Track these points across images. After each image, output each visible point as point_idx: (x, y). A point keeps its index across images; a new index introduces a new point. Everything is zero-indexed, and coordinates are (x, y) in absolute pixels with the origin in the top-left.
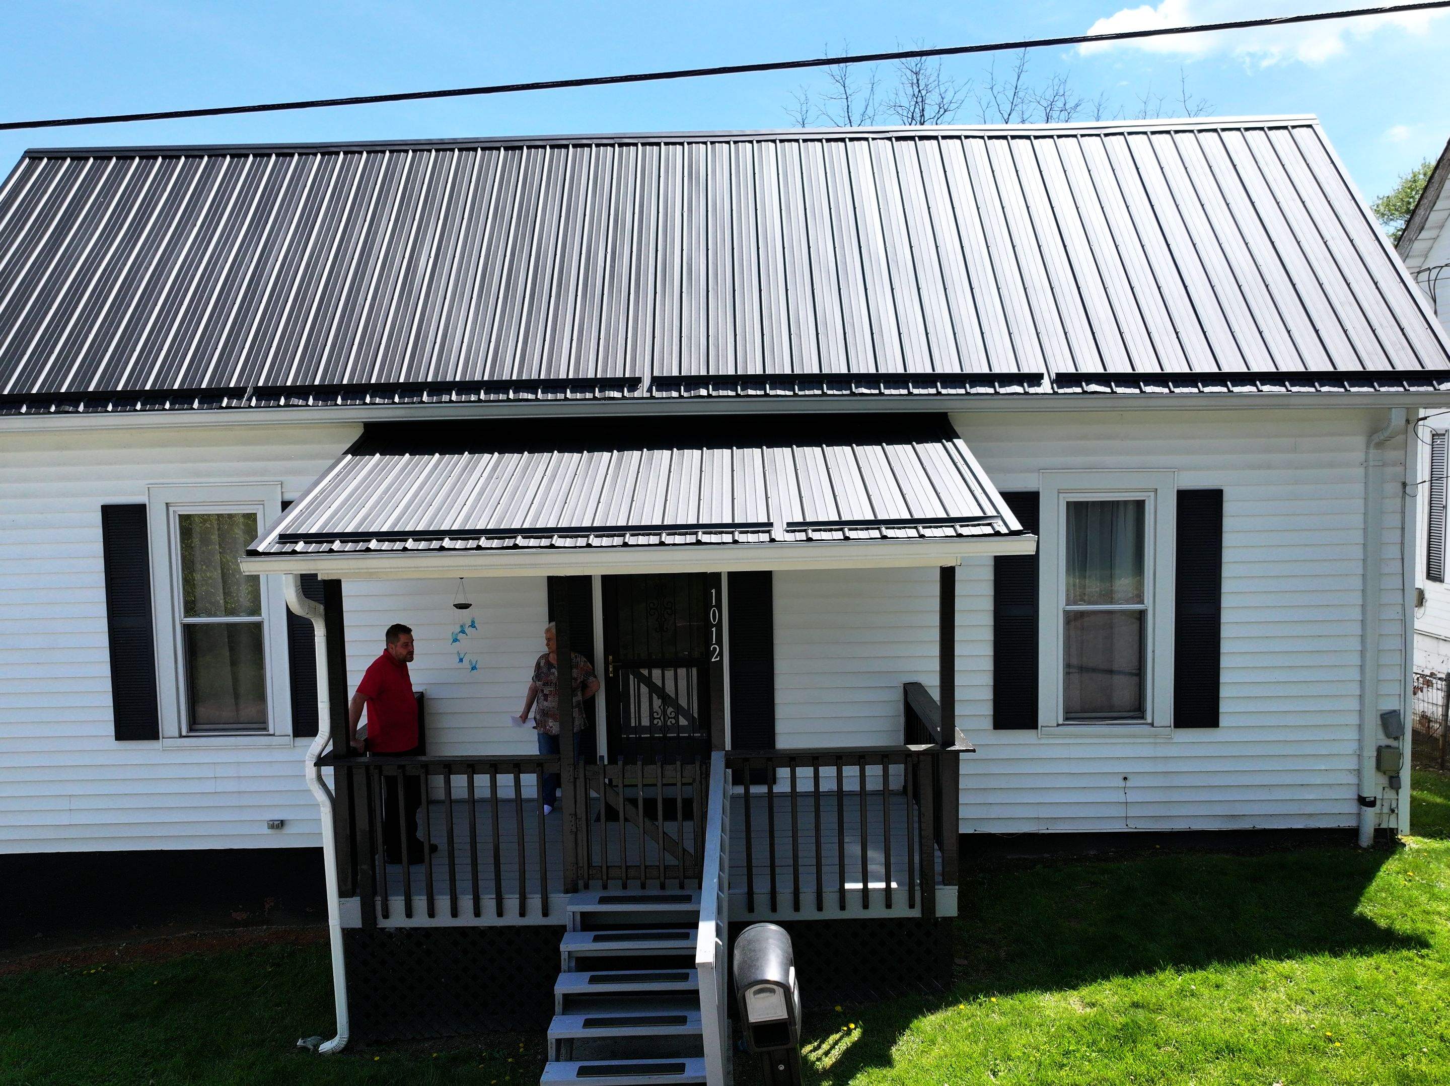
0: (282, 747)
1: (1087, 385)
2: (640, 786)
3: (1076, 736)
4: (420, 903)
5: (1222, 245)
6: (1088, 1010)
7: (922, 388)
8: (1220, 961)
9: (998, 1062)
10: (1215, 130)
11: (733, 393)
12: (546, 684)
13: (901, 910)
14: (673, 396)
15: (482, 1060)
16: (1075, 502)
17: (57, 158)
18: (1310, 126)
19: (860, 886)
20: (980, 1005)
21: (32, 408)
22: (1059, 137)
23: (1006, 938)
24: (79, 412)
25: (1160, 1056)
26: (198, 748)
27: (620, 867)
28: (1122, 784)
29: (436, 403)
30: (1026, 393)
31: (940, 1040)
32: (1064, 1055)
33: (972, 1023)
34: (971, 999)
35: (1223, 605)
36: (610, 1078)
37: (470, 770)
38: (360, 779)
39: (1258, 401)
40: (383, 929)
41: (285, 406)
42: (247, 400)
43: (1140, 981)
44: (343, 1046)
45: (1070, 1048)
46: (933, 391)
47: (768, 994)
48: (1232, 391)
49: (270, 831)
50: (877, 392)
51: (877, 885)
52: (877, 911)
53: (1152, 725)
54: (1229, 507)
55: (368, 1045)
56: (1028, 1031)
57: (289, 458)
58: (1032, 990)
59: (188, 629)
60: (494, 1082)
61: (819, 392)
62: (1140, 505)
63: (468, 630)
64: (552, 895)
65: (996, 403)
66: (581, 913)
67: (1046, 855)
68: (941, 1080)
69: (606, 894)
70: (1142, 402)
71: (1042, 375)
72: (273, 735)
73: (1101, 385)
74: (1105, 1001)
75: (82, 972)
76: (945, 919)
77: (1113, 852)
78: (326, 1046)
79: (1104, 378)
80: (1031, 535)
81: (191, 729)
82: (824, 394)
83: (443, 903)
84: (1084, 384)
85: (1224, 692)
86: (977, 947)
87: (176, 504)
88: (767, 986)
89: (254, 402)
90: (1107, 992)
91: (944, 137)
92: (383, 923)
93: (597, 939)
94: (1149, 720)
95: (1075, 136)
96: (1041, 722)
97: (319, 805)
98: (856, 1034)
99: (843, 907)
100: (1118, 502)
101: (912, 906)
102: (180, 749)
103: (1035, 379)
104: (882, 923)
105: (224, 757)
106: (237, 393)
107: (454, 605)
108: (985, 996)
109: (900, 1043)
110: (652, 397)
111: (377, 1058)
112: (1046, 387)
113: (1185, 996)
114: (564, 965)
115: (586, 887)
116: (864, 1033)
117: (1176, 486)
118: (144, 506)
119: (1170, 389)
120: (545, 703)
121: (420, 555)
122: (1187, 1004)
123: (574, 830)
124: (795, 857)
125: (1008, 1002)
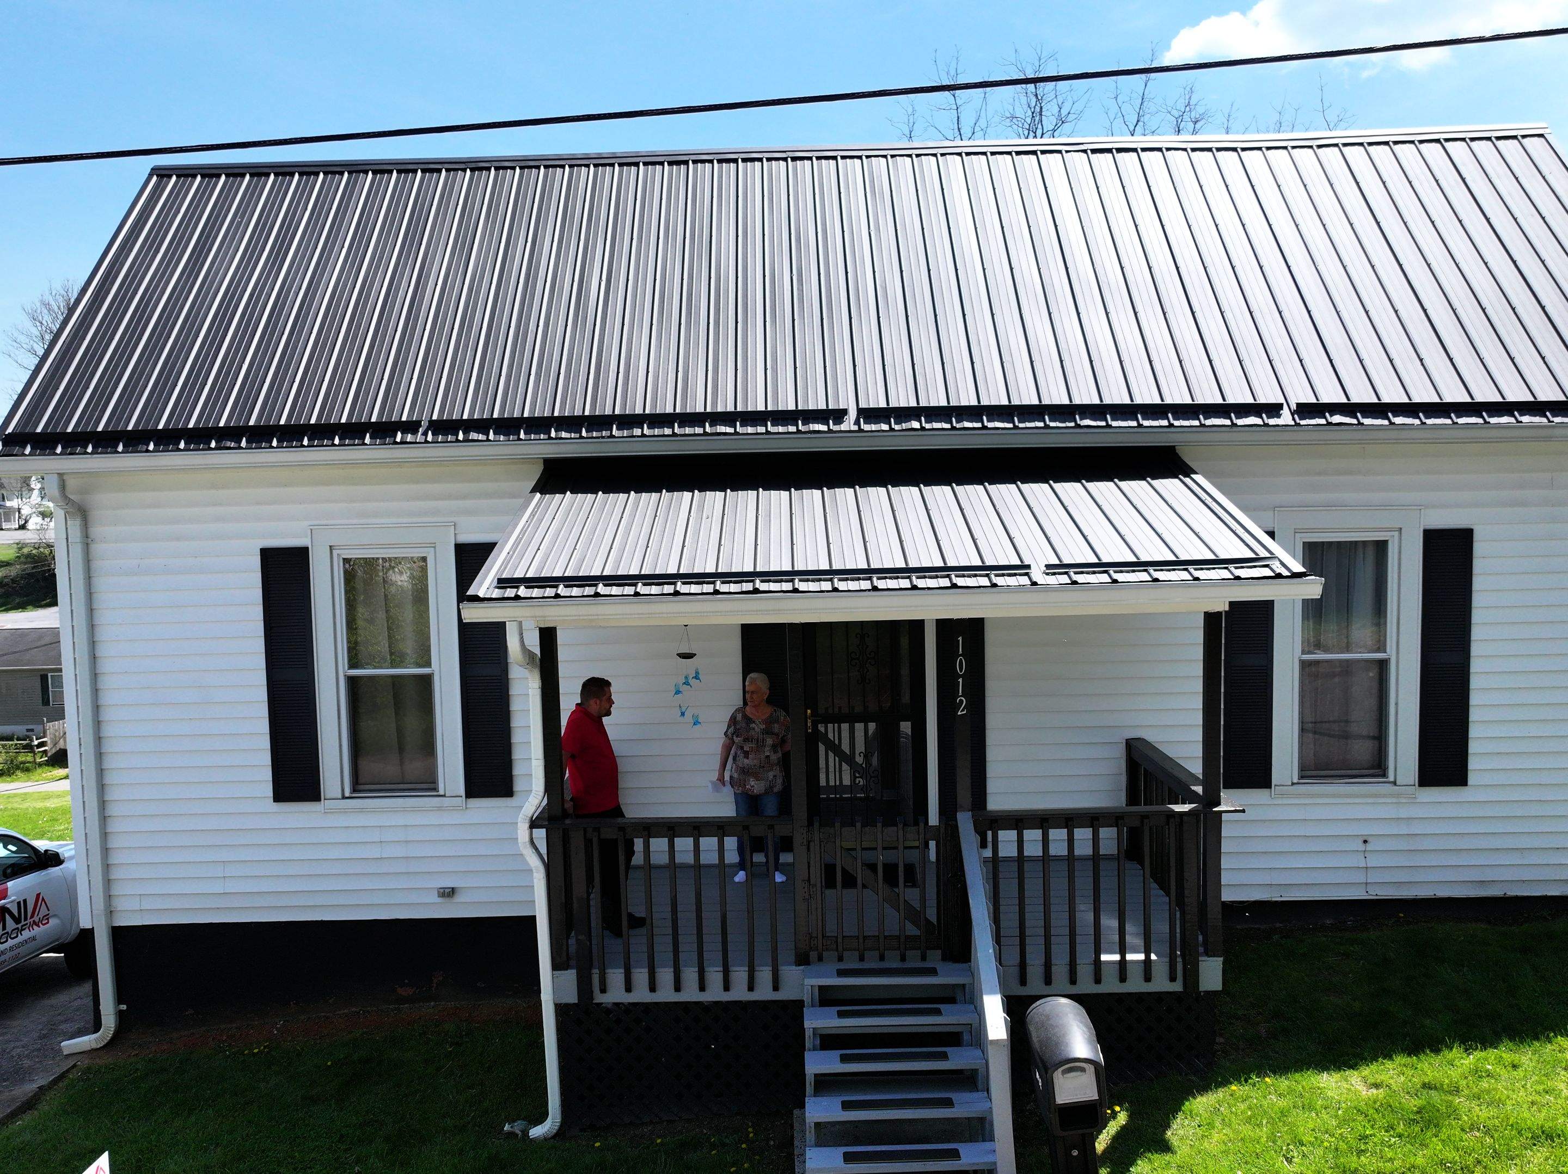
0: (455, 808)
1: (1331, 416)
2: (880, 849)
3: (1312, 796)
4: (641, 976)
5: (1460, 265)
6: (1374, 1091)
7: (1153, 420)
8: (1512, 1039)
9: (1291, 1147)
10: (1438, 141)
11: (948, 426)
12: (746, 740)
13: (1161, 984)
14: (883, 429)
15: (713, 1146)
16: (1309, 542)
17: (186, 176)
18: (1541, 136)
19: (1117, 957)
20: (1254, 1085)
21: (190, 444)
22: (1268, 148)
23: (1261, 1013)
24: (242, 448)
25: (1469, 1140)
26: (362, 810)
27: (858, 937)
28: (1361, 847)
29: (626, 437)
30: (1266, 425)
31: (1218, 1124)
32: (1360, 1140)
33: (1250, 1105)
34: (1242, 1079)
35: (1472, 654)
36: (876, 1165)
37: (696, 832)
38: (577, 841)
39: (1517, 433)
40: (599, 1004)
41: (464, 441)
42: (422, 435)
43: (1425, 1060)
44: (555, 1131)
45: (1367, 1132)
46: (1165, 423)
47: (1079, 1073)
48: (1489, 423)
49: (440, 900)
50: (1103, 424)
51: (1135, 957)
52: (1135, 985)
53: (1395, 783)
54: (1479, 548)
55: (581, 1130)
56: (1314, 1115)
57: (465, 497)
58: (1308, 1070)
59: (353, 682)
60: (733, 1169)
61: (1041, 424)
62: (1381, 547)
63: (692, 682)
64: (784, 968)
65: (1235, 436)
66: (819, 986)
67: (1278, 925)
68: (1232, 1166)
69: (842, 966)
70: (1393, 434)
71: (1282, 404)
72: (444, 796)
73: (1346, 416)
74: (1392, 1081)
75: (243, 1052)
76: (1207, 993)
77: (1351, 921)
78: (537, 1132)
79: (1349, 409)
80: (1313, 577)
81: (354, 790)
82: (1047, 427)
83: (665, 976)
84: (1327, 414)
85: (1473, 747)
86: (1231, 1024)
87: (340, 547)
88: (1074, 1065)
89: (430, 438)
90: (1391, 1072)
91: (1144, 150)
92: (600, 998)
93: (841, 1015)
94: (1391, 778)
95: (1285, 148)
96: (1274, 781)
97: (531, 870)
98: (1122, 1118)
99: (1098, 981)
100: (1356, 542)
101: (1173, 979)
102: (344, 811)
103: (1274, 409)
104: (1139, 997)
105: (399, 820)
106: (411, 427)
107: (678, 654)
108: (1258, 1076)
109: (1175, 1127)
110: (860, 430)
111: (597, 1144)
112: (1286, 418)
113: (1480, 1077)
114: (808, 1044)
115: (820, 959)
116: (1130, 1117)
117: (1422, 522)
118: (307, 548)
119: (1421, 420)
120: (746, 761)
121: (664, 600)
122: (1486, 1085)
123: (807, 896)
124: (1047, 927)
125: (1284, 1083)
